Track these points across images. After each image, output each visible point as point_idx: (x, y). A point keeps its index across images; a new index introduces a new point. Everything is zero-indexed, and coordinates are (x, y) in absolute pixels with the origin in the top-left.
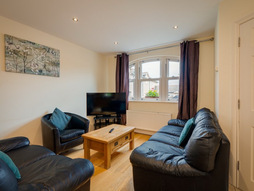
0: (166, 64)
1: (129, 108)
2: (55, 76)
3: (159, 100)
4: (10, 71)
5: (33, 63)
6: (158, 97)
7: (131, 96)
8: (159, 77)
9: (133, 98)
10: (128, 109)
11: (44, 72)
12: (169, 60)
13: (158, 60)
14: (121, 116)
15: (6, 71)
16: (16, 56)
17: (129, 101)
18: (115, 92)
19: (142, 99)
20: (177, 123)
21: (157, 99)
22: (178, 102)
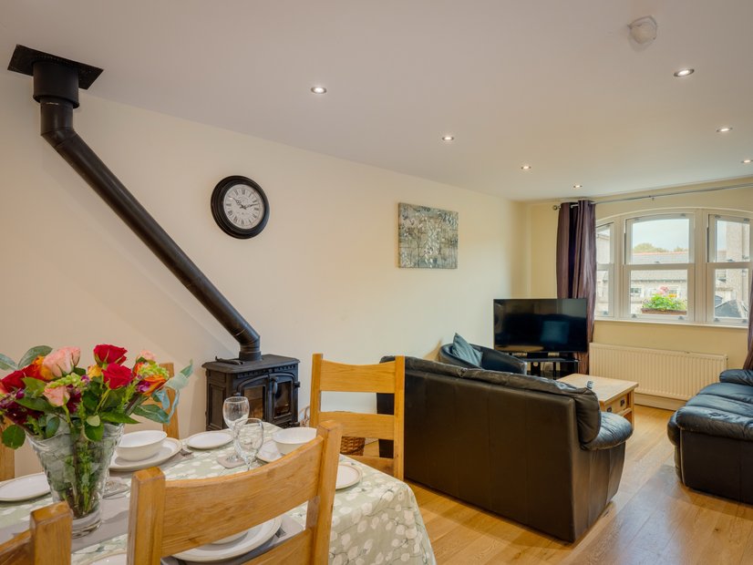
0: (708, 229)
1: (595, 339)
2: (451, 268)
3: (687, 320)
4: (405, 267)
5: (427, 247)
6: (684, 313)
7: (602, 309)
8: (688, 262)
9: (605, 313)
10: (592, 341)
11: (440, 262)
12: (718, 217)
13: (683, 216)
14: (576, 357)
15: (400, 267)
16: (410, 238)
17: (596, 318)
18: (556, 297)
19: (634, 316)
20: (746, 377)
21: (681, 318)
22: (747, 327)
